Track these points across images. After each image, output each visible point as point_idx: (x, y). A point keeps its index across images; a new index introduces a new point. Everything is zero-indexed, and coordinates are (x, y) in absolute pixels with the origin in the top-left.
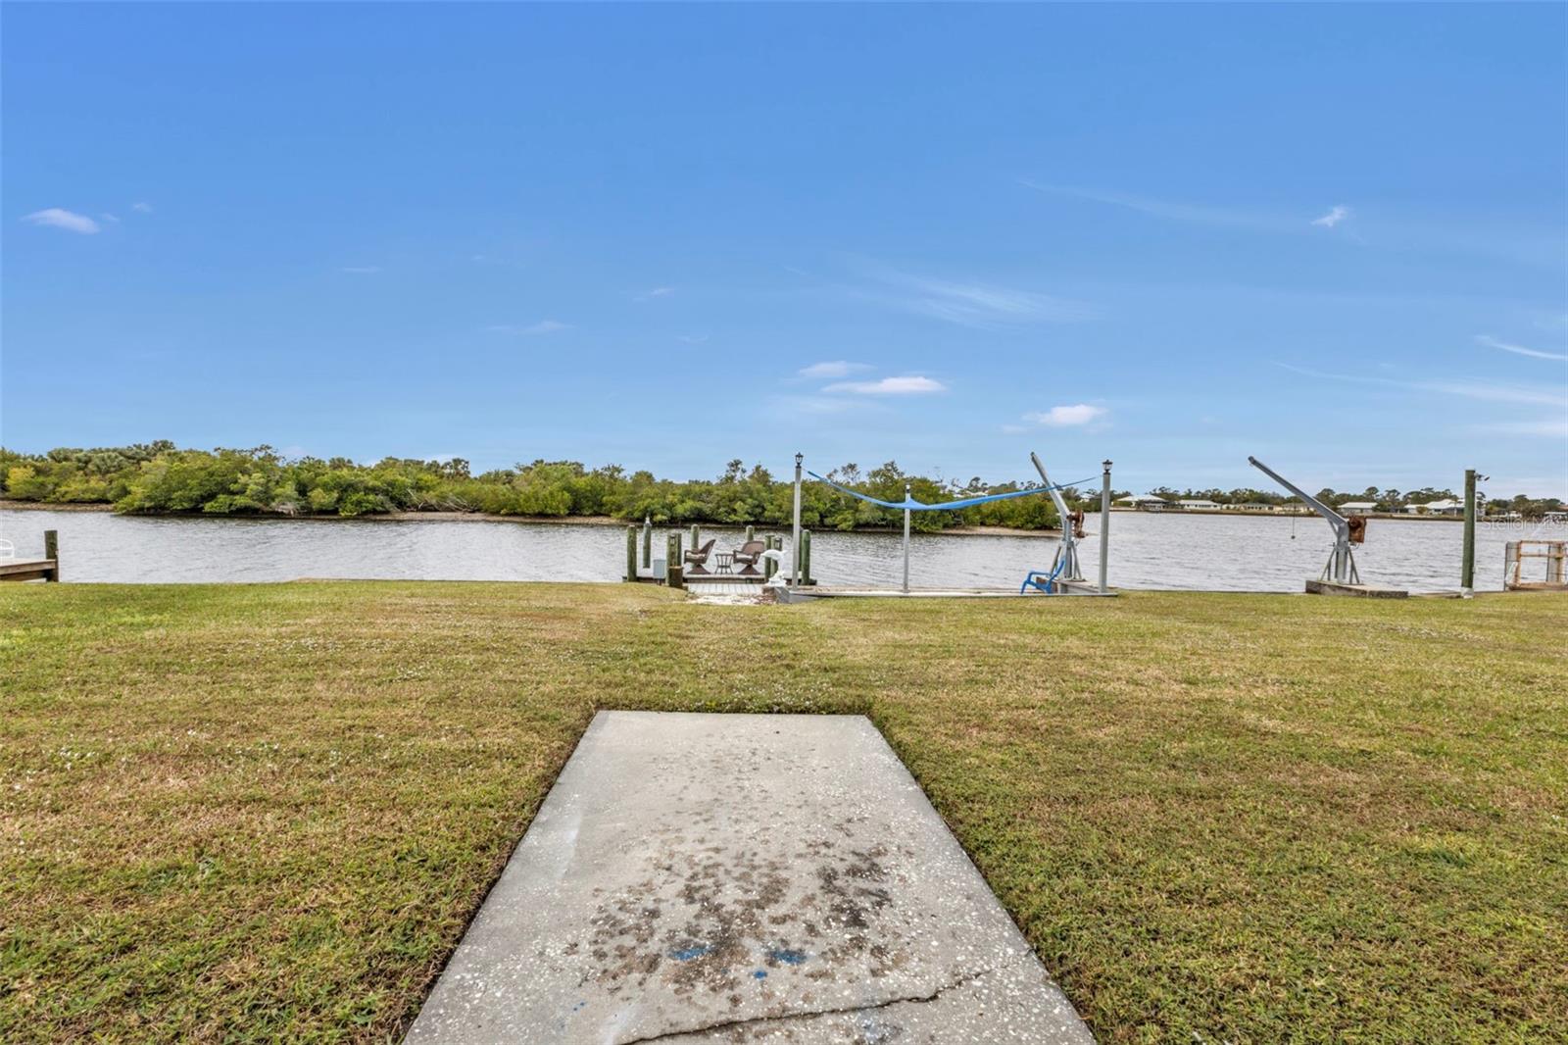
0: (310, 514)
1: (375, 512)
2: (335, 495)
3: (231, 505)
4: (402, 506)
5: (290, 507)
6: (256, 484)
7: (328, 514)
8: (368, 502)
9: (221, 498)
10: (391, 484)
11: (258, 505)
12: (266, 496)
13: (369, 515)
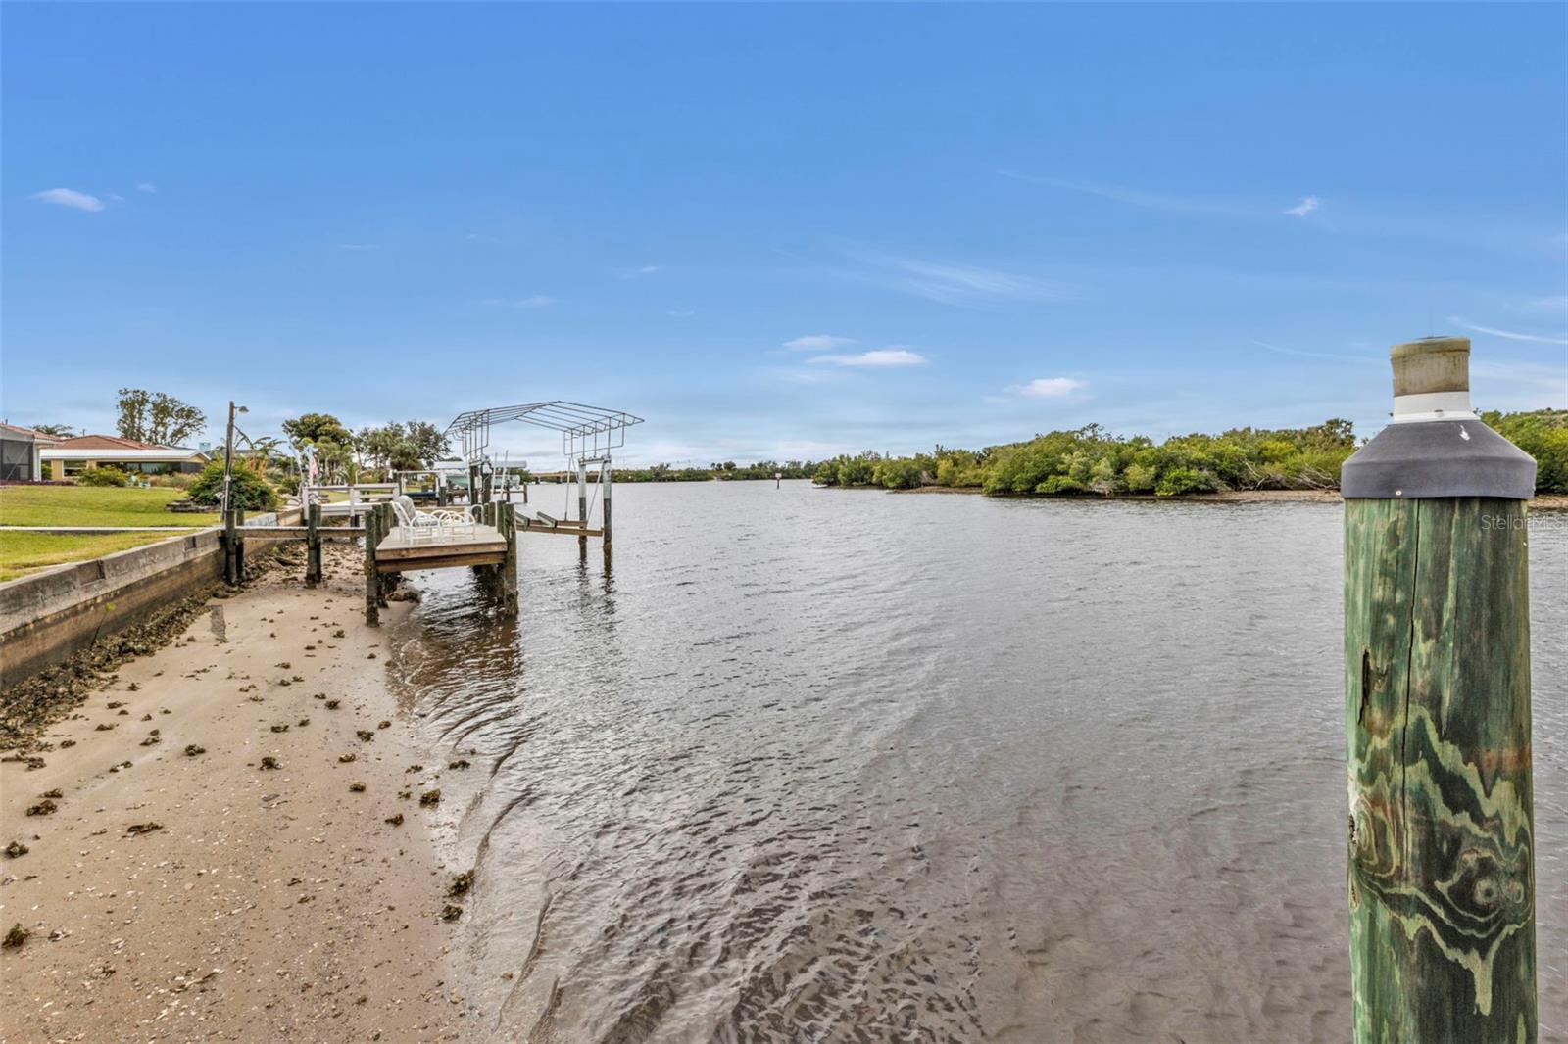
0: (1124, 493)
1: (1196, 490)
2: (1153, 470)
3: (1057, 486)
4: (1235, 483)
5: (1104, 487)
6: (1079, 463)
7: (1144, 493)
8: (1188, 478)
9: (1051, 477)
10: (1220, 456)
11: (1079, 485)
12: (1086, 475)
13: (1189, 494)
